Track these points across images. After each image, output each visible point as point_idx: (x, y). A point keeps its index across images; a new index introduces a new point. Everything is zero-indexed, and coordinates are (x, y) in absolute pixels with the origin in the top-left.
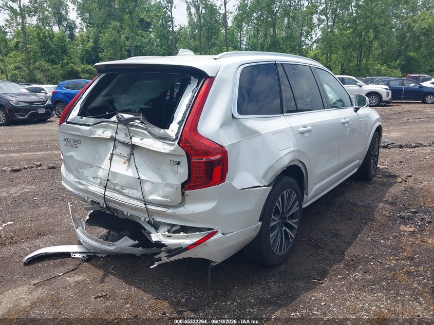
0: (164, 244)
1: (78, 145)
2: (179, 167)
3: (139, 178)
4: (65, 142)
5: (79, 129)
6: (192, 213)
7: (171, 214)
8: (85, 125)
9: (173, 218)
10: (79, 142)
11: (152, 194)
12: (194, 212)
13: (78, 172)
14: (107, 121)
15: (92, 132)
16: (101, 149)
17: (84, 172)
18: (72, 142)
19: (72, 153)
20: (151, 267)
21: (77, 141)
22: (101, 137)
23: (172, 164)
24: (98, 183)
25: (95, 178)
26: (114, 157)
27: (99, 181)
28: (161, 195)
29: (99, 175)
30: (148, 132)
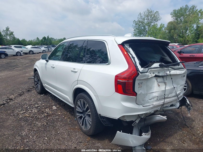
1: (142, 85)
2: (184, 77)
3: (174, 87)
8: (146, 72)
14: (150, 68)
18: (140, 84)
23: (182, 77)
24: (155, 100)
25: (151, 99)
26: (160, 84)
27: (155, 99)
28: (180, 90)
29: (155, 96)
30: (172, 68)
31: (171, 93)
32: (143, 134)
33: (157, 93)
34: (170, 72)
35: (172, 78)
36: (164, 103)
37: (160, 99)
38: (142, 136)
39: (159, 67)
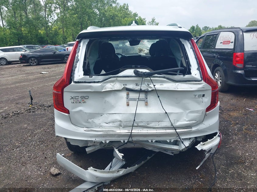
0: (205, 150)
1: (85, 100)
2: (203, 98)
3: (166, 113)
4: (72, 100)
5: (91, 86)
6: (209, 126)
7: (196, 130)
8: (94, 82)
9: (195, 133)
10: (87, 97)
11: (178, 121)
12: (210, 125)
13: (89, 122)
14: (114, 77)
15: (102, 87)
16: (110, 99)
17: (95, 121)
18: (80, 99)
19: (80, 108)
20: (197, 168)
21: (84, 97)
22: (113, 89)
23: (197, 97)
24: (115, 126)
25: (109, 123)
26: (131, 102)
27: (117, 124)
28: (187, 120)
29: (116, 120)
30: (168, 79)
31: (159, 122)
32: (90, 169)
33: (121, 115)
34: (154, 86)
35: (158, 97)
36: (131, 134)
37: (125, 127)
38: (87, 170)
39: (134, 75)
